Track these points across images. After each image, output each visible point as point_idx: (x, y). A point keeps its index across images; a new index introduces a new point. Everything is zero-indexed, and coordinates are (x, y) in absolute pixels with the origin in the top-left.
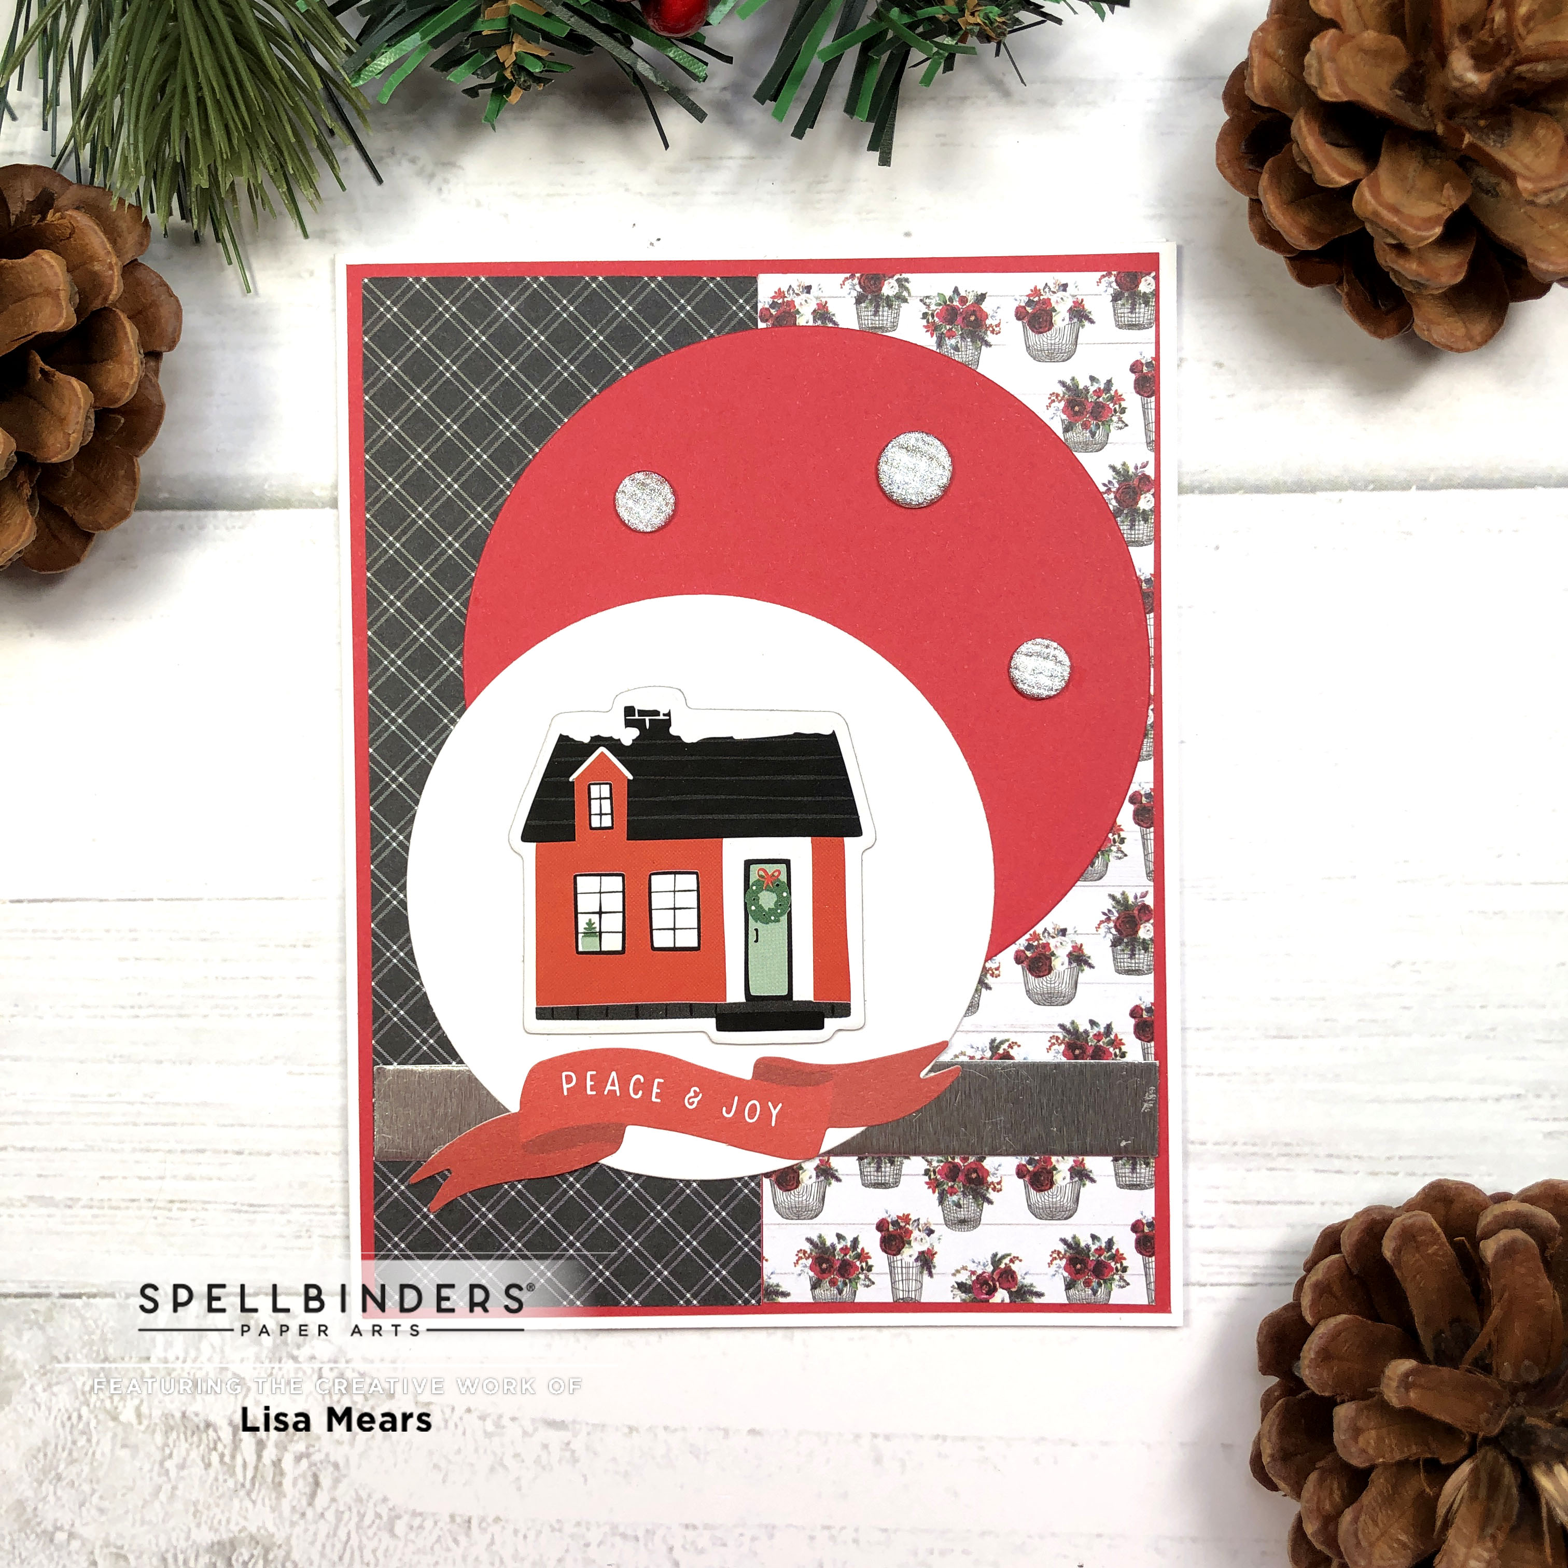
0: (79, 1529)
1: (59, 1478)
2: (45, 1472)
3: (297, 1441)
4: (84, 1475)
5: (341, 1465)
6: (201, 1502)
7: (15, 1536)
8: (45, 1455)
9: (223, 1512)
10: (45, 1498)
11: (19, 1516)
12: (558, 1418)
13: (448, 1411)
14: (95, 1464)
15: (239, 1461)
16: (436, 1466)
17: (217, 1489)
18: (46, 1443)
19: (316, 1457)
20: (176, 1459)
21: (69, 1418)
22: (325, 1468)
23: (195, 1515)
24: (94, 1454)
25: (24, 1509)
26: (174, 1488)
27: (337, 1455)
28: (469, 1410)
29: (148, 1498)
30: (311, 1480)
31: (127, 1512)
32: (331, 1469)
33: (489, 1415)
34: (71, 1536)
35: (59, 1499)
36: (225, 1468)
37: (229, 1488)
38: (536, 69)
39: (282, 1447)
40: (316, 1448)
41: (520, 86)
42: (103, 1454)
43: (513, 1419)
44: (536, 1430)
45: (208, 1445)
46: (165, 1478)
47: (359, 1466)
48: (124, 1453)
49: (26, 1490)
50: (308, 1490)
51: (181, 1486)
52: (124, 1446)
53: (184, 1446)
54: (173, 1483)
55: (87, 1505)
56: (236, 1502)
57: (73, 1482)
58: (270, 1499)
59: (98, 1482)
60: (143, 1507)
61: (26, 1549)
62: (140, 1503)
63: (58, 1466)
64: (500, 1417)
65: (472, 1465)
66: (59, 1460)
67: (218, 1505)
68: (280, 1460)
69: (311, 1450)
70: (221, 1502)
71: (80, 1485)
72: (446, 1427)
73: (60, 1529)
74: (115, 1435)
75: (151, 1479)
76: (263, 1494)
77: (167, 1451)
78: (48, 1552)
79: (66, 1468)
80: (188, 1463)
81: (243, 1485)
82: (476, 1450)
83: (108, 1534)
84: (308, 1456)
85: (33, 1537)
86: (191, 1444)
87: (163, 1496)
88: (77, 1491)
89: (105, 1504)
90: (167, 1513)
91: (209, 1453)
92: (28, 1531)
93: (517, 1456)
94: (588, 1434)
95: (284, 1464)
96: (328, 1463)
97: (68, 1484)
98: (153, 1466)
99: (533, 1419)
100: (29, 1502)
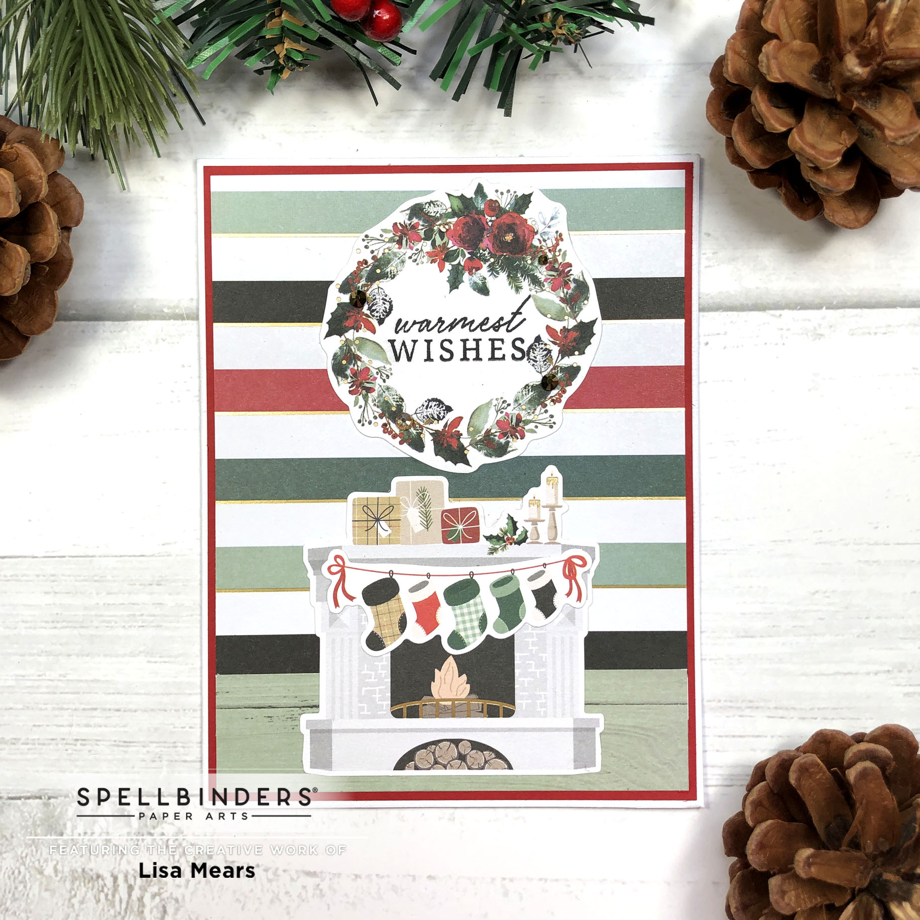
4: (22, 908)
5: (180, 900)
12: (312, 870)
14: (29, 901)
15: (117, 899)
16: (238, 900)
17: (104, 916)
19: (165, 895)
20: (79, 897)
21: (13, 873)
22: (170, 902)
24: (28, 895)
26: (77, 915)
27: (178, 894)
30: (161, 909)
32: (173, 902)
33: (271, 868)
36: (109, 903)
37: (111, 915)
38: (299, 59)
39: (143, 889)
40: (165, 889)
41: (288, 69)
42: (34, 895)
43: (284, 871)
44: (298, 877)
45: (98, 889)
46: (71, 909)
47: (191, 900)
48: (46, 895)
50: (159, 915)
51: (81, 914)
52: (46, 890)
53: (84, 889)
54: (77, 912)
57: (15, 912)
59: (30, 912)
63: (5, 903)
64: (277, 869)
65: (259, 899)
66: (7, 899)
68: (142, 898)
69: (162, 891)
71: (19, 914)
74: (41, 883)
75: (63, 910)
77: (73, 893)
79: (11, 903)
80: (86, 900)
81: (120, 913)
82: (262, 890)
84: (159, 894)
86: (88, 888)
88: (18, 917)
91: (99, 894)
93: (287, 893)
94: (330, 879)
95: (145, 900)
96: (172, 898)
97: (12, 913)
98: (64, 901)
99: (297, 871)
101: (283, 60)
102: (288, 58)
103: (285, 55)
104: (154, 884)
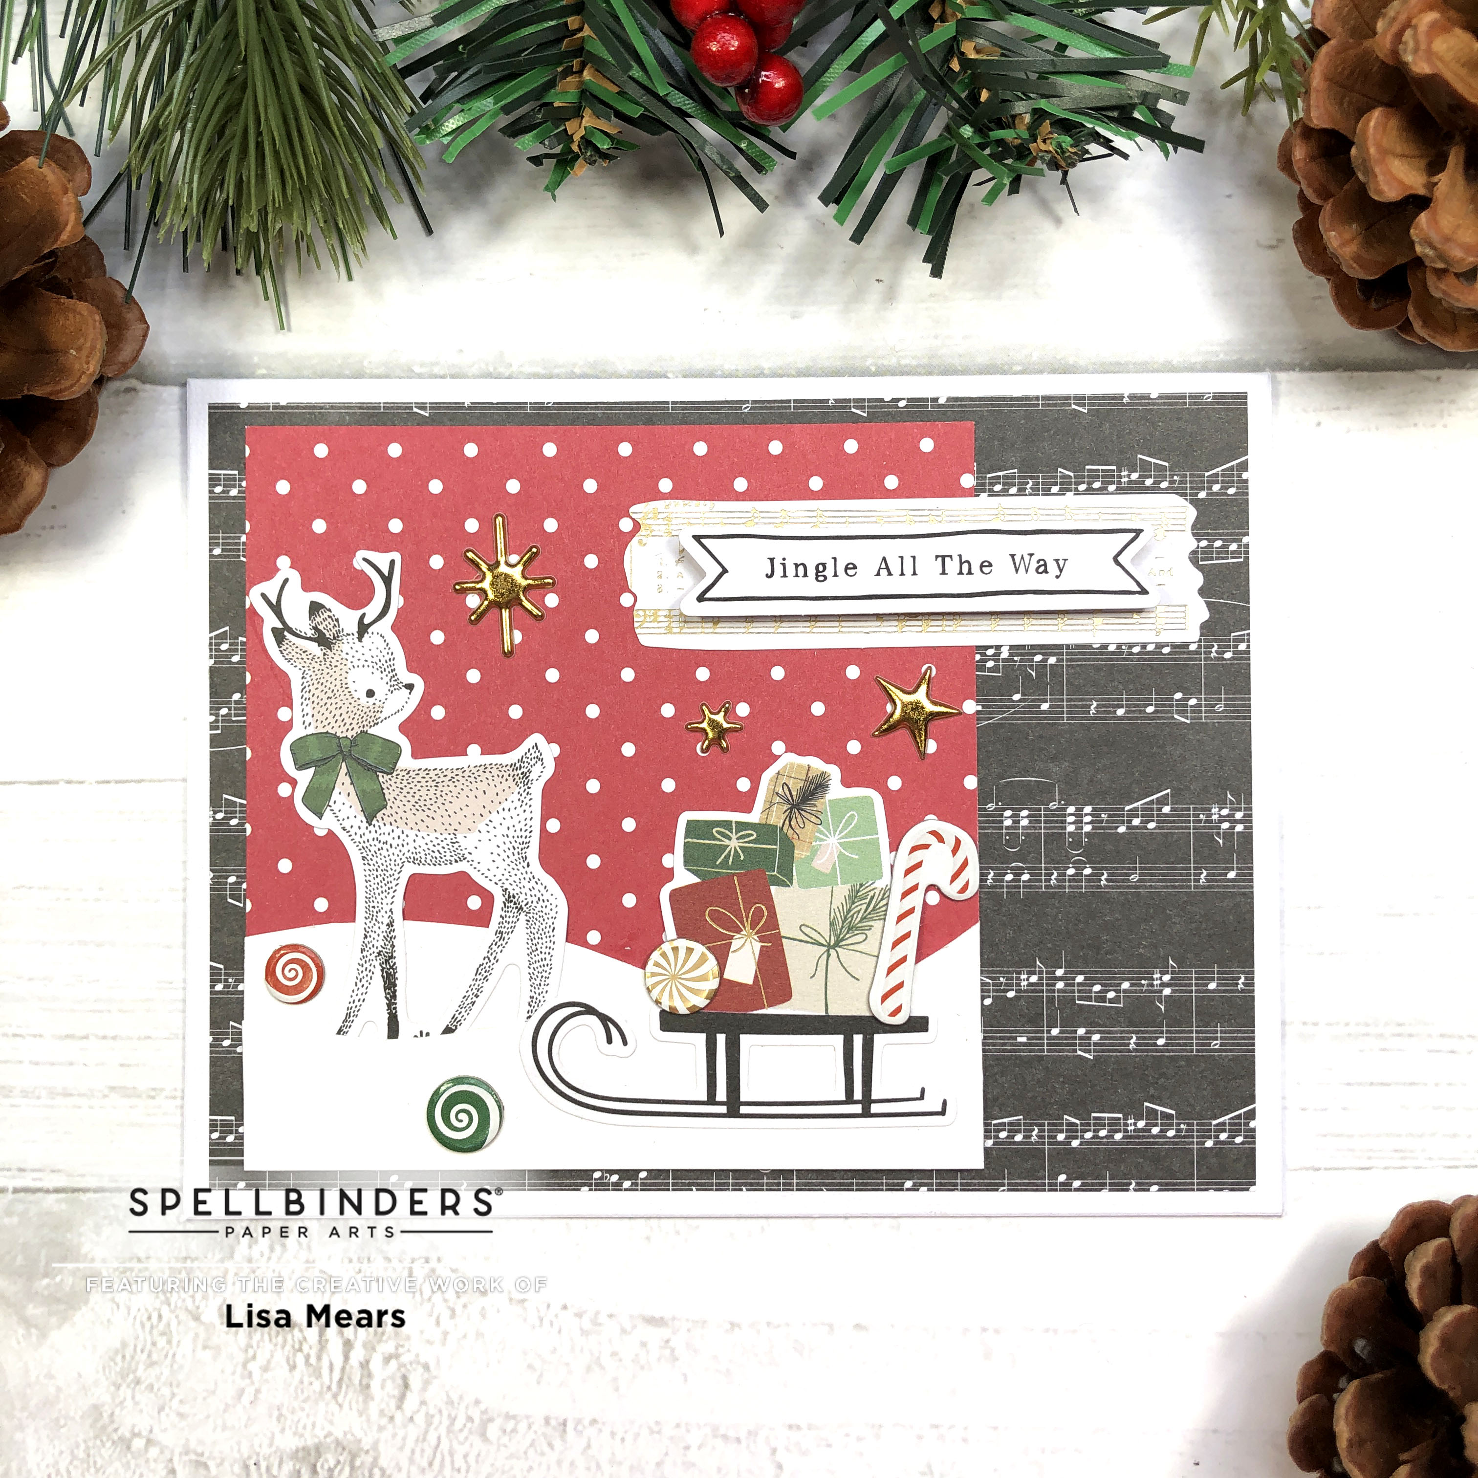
0: (158, 1435)
1: (138, 1382)
2: (123, 1375)
3: (387, 1341)
4: (163, 1379)
5: (432, 1367)
6: (285, 1405)
7: (90, 1444)
8: (124, 1357)
9: (308, 1415)
10: (122, 1403)
11: (96, 1421)
12: (657, 1315)
13: (544, 1310)
14: (175, 1366)
15: (325, 1363)
16: (530, 1367)
17: (302, 1392)
18: (124, 1345)
19: (404, 1359)
20: (261, 1360)
21: (149, 1318)
22: (415, 1370)
23: (279, 1420)
24: (174, 1355)
25: (101, 1414)
26: (258, 1391)
27: (426, 1355)
28: (565, 1307)
29: (229, 1401)
30: (400, 1381)
31: (208, 1417)
32: (420, 1370)
33: (586, 1312)
34: (149, 1442)
35: (137, 1403)
36: (311, 1369)
37: (314, 1391)
38: (604, 145)
39: (370, 1347)
40: (407, 1347)
41: (585, 160)
42: (184, 1356)
43: (611, 1316)
44: (634, 1327)
45: (293, 1347)
46: (248, 1381)
47: (451, 1366)
48: (208, 1355)
49: (102, 1394)
50: (396, 1392)
51: (264, 1389)
52: (205, 1347)
53: (268, 1346)
54: (257, 1385)
55: (167, 1409)
56: (322, 1404)
57: (152, 1387)
58: (357, 1402)
59: (178, 1386)
60: (225, 1411)
61: (101, 1456)
62: (222, 1407)
63: (135, 1371)
64: (597, 1313)
65: (567, 1364)
66: (138, 1363)
67: (303, 1409)
68: (368, 1362)
69: (401, 1350)
70: (306, 1406)
71: (159, 1390)
72: (541, 1325)
73: (136, 1435)
74: (197, 1335)
75: (233, 1382)
76: (350, 1397)
77: (251, 1352)
78: (124, 1460)
79: (145, 1370)
80: (272, 1365)
81: (329, 1388)
82: (572, 1349)
83: (187, 1440)
84: (397, 1356)
85: (109, 1444)
86: (276, 1345)
87: (246, 1400)
88: (156, 1395)
89: (184, 1409)
90: (249, 1419)
91: (294, 1355)
92: (104, 1439)
93: (614, 1354)
94: (689, 1330)
95: (372, 1366)
96: (419, 1363)
97: (146, 1388)
98: (236, 1367)
99: (631, 1317)
100: (106, 1407)
101: (579, 146)
102: (587, 142)
103: (582, 137)
104: (389, 1338)
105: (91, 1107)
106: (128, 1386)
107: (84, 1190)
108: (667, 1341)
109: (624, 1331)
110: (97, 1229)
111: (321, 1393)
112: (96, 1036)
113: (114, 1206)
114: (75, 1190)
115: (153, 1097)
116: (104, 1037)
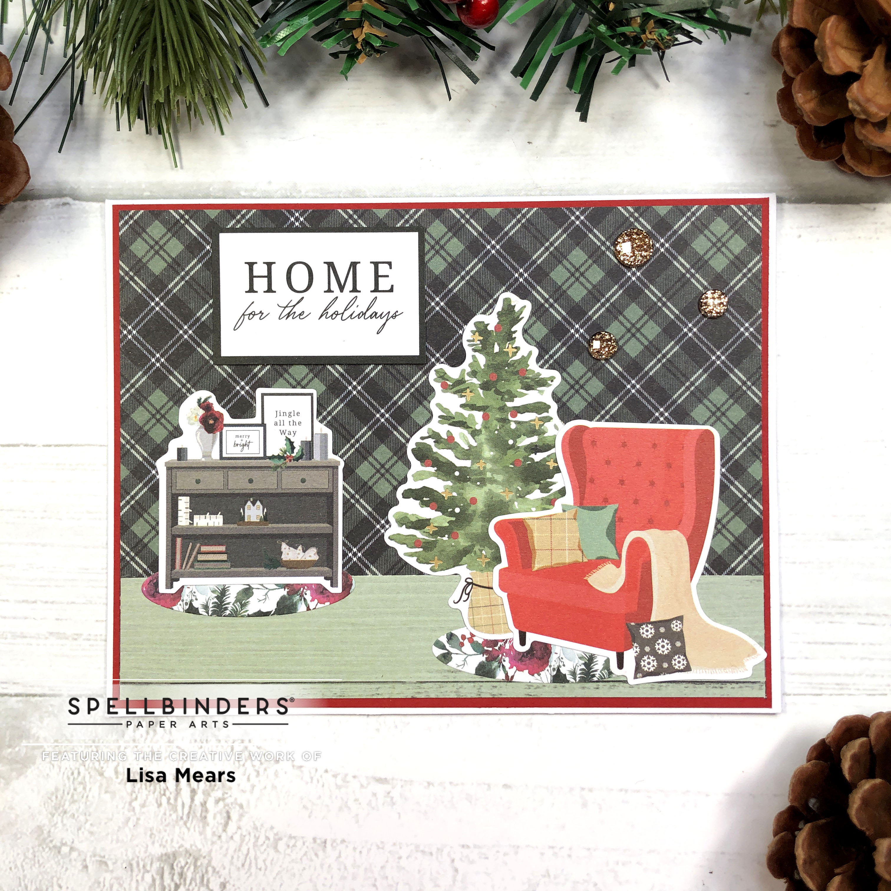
0: (77, 845)
1: (65, 812)
2: (56, 808)
3: (217, 790)
4: (81, 810)
5: (245, 806)
6: (155, 828)
7: (36, 849)
8: (57, 797)
9: (168, 835)
10: (55, 825)
11: (39, 836)
12: (383, 777)
13: (313, 771)
14: (88, 803)
15: (179, 803)
16: (305, 807)
17: (165, 820)
18: (57, 790)
19: (229, 801)
20: (140, 801)
21: (73, 774)
22: (234, 808)
23: (151, 837)
24: (87, 797)
25: (43, 832)
26: (138, 819)
27: (242, 799)
28: (326, 771)
29: (121, 825)
30: (225, 815)
31: (108, 834)
32: (238, 808)
33: (339, 774)
34: (72, 849)
35: (64, 825)
36: (171, 807)
37: (173, 820)
39: (207, 794)
40: (229, 794)
42: (93, 797)
43: (354, 777)
44: (368, 784)
45: (160, 793)
46: (132, 813)
47: (256, 806)
48: (107, 797)
49: (43, 819)
50: (223, 821)
51: (142, 818)
52: (106, 792)
53: (145, 792)
54: (138, 816)
55: (83, 829)
56: (177, 828)
57: (74, 815)
58: (199, 827)
59: (89, 815)
60: (118, 831)
61: (43, 857)
62: (116, 828)
63: (63, 806)
64: (346, 775)
65: (327, 806)
66: (66, 800)
67: (165, 831)
68: (205, 803)
69: (226, 796)
70: (168, 829)
71: (78, 817)
72: (312, 782)
73: (65, 844)
74: (101, 785)
75: (123, 813)
76: (195, 824)
77: (134, 796)
78: (56, 860)
79: (70, 805)
80: (147, 804)
81: (182, 818)
82: (330, 797)
83: (95, 848)
84: (223, 799)
85: (47, 850)
86: (149, 792)
87: (131, 824)
88: (76, 820)
89: (94, 829)
90: (133, 836)
91: (161, 797)
92: (45, 847)
93: (356, 800)
94: (402, 786)
95: (208, 805)
96: (237, 804)
97: (70, 816)
98: (125, 804)
99: (367, 777)
100: (46, 827)
104: (219, 788)
105: (38, 645)
106: (59, 815)
107: (34, 695)
108: (389, 793)
109: (362, 786)
110: (41, 719)
111: (177, 822)
112: (42, 601)
113: (52, 705)
114: (27, 695)
115: (76, 639)
116: (46, 602)
